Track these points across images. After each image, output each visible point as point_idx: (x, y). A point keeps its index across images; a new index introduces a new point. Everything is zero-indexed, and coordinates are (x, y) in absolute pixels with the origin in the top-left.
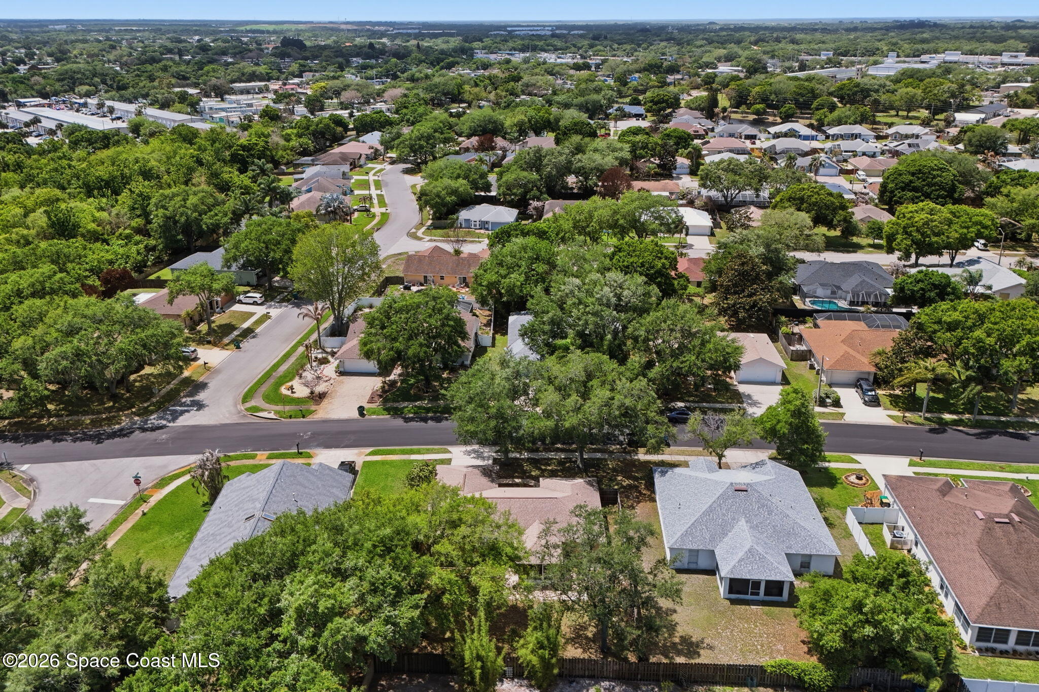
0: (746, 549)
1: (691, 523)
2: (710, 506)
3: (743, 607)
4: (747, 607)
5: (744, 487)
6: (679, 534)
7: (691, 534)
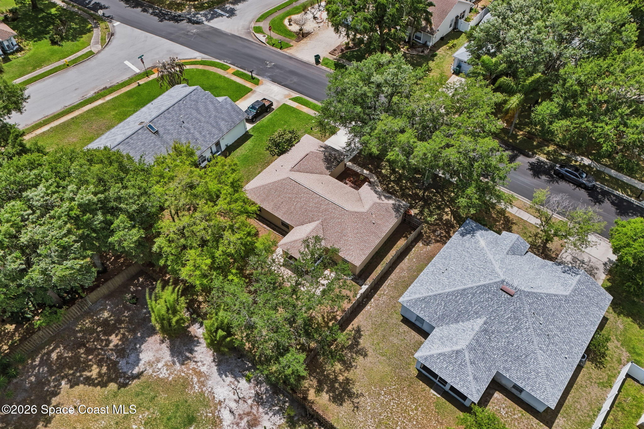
0: (456, 348)
1: (435, 293)
2: (464, 290)
3: (424, 386)
4: (428, 388)
5: (512, 291)
6: (417, 296)
7: (428, 302)
